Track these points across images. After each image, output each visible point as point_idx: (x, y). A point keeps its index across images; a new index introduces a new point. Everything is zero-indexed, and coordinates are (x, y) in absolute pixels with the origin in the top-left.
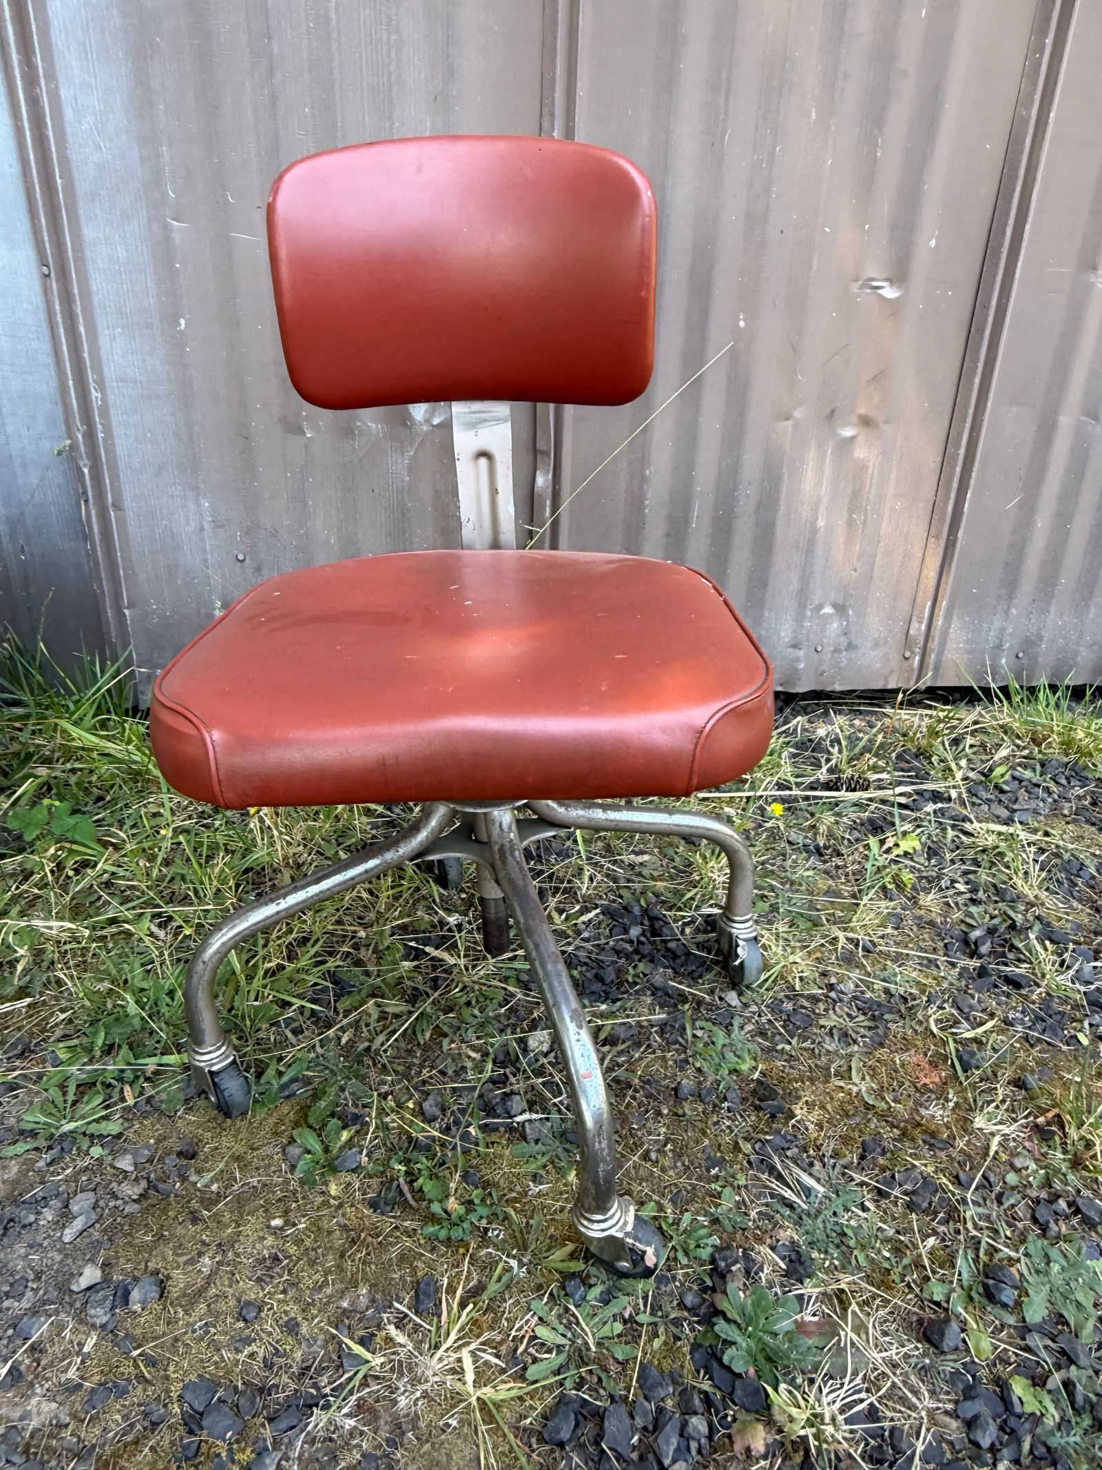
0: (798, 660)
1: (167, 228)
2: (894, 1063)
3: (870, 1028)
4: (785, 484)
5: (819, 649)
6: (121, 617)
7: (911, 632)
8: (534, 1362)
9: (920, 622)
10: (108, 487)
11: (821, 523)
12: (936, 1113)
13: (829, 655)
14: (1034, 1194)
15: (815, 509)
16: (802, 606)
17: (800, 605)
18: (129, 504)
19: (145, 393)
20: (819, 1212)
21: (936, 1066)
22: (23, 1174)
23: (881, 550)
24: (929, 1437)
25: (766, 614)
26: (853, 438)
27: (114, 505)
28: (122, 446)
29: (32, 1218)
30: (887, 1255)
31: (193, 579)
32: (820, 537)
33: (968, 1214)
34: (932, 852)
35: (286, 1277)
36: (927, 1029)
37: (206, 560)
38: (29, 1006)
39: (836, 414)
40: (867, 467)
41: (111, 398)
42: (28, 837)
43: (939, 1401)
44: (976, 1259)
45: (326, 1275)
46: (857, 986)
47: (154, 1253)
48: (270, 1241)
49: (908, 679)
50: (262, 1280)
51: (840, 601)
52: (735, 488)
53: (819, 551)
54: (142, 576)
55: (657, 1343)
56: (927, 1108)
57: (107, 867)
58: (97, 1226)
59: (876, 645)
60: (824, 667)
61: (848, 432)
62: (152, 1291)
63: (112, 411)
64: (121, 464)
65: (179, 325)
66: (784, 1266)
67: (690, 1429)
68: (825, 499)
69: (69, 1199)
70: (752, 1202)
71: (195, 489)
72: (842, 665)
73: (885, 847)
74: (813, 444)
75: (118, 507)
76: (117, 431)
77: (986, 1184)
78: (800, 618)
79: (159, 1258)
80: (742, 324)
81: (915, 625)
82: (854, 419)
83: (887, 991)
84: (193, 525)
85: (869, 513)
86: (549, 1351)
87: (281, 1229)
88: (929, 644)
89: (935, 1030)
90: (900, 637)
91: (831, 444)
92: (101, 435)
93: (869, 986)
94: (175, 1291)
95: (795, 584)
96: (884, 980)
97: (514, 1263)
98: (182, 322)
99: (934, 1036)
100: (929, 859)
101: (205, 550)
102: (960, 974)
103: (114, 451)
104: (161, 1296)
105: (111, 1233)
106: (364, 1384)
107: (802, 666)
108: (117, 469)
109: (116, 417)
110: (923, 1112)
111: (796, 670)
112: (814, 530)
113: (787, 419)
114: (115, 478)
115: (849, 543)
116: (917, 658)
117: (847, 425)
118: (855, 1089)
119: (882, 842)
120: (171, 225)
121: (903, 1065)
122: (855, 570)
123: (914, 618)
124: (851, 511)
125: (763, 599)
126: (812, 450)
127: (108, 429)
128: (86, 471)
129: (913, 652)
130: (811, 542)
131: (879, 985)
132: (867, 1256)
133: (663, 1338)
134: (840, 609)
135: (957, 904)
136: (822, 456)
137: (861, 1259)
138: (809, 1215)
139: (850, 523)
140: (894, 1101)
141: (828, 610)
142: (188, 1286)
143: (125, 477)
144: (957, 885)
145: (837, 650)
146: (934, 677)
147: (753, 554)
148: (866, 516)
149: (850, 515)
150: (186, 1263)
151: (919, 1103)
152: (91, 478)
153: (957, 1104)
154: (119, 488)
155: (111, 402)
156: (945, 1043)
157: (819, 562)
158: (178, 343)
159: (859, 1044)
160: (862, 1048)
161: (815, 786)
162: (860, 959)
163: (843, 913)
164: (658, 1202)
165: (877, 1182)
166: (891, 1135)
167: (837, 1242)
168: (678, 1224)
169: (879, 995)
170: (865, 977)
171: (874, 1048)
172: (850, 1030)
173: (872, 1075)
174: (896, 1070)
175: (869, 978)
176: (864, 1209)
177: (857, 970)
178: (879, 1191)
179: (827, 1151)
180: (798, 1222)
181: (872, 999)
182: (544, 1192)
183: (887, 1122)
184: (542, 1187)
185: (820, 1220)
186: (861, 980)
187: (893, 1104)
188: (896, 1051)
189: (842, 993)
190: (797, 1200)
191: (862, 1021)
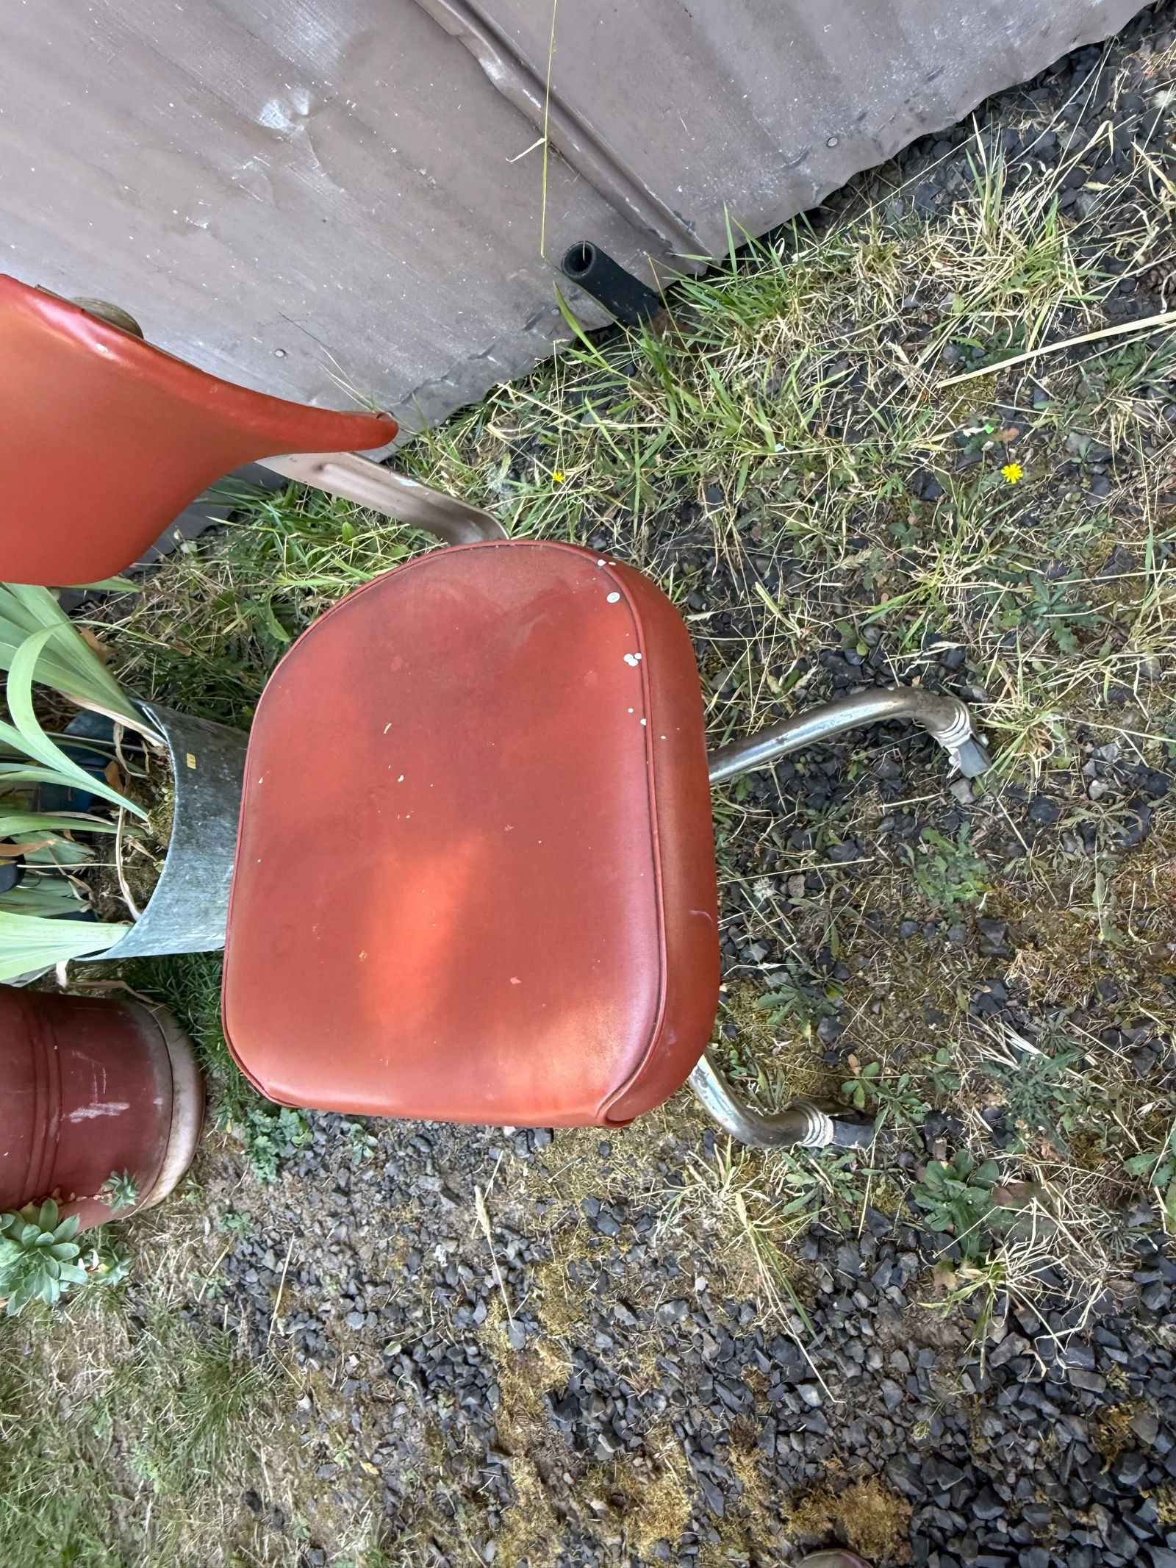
3: (1126, 821)
8: (788, 1202)
20: (1030, 1075)
24: (1102, 1294)
30: (1096, 1120)
43: (1119, 1267)
46: (1126, 745)
55: (879, 1191)
62: (546, 1137)
66: (990, 1129)
67: (901, 1265)
70: (966, 1062)
83: (1164, 748)
86: (799, 1191)
93: (1142, 743)
94: (559, 1136)
96: (1162, 731)
106: (682, 1206)
110: (1172, 947)
118: (1095, 915)
121: (1159, 879)
131: (1156, 740)
132: (1074, 1120)
133: (884, 1187)
137: (1067, 1124)
138: (1020, 1077)
140: (1139, 933)
151: (1167, 935)
159: (1109, 849)
160: (1113, 853)
161: (1125, 288)
162: (1133, 700)
163: (1126, 603)
164: (880, 1061)
165: (1101, 1038)
166: (1128, 977)
167: (1045, 1106)
168: (896, 1086)
169: (1155, 758)
170: (1138, 730)
171: (1129, 850)
172: (1102, 825)
173: (1119, 895)
174: (1150, 886)
175: (1143, 731)
176: (1084, 1066)
177: (1129, 720)
178: (1102, 1048)
179: (1052, 996)
180: (1007, 1085)
181: (1141, 764)
182: (786, 1049)
183: (1125, 960)
184: (783, 1044)
185: (1030, 1083)
186: (1132, 737)
187: (1136, 939)
188: (1155, 858)
189: (1102, 758)
190: (1010, 1063)
191: (1121, 809)
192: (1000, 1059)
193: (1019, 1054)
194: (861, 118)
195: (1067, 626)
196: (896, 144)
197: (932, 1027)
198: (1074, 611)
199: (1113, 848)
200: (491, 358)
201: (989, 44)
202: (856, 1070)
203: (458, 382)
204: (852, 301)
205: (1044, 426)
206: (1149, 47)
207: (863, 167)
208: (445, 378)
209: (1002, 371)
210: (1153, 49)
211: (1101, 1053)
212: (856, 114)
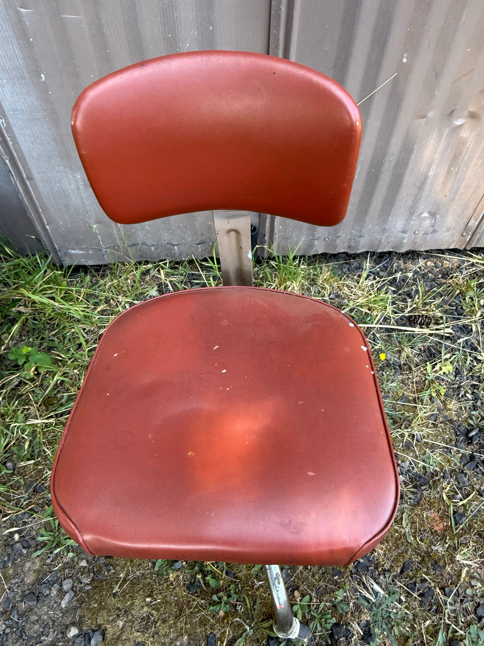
0: (404, 238)
1: (18, 12)
2: (423, 516)
3: (413, 493)
4: (414, 155)
5: (416, 232)
6: (45, 229)
7: (470, 224)
9: (476, 220)
10: (22, 170)
11: (431, 173)
12: (439, 549)
13: (421, 235)
14: (478, 600)
15: (429, 167)
16: (411, 213)
17: (410, 213)
18: (36, 176)
19: (30, 117)
20: (380, 605)
21: (442, 519)
22: (42, 566)
23: (463, 185)
25: (390, 218)
26: (461, 125)
27: (28, 178)
28: (24, 147)
29: (48, 592)
30: (408, 629)
31: (79, 210)
32: (429, 182)
33: (446, 611)
34: (457, 372)
35: (153, 629)
36: (441, 496)
37: (84, 203)
38: (34, 464)
39: (455, 113)
40: (467, 142)
41: (11, 121)
42: (20, 363)
44: (447, 636)
45: (169, 629)
46: (410, 463)
47: (99, 615)
48: (146, 609)
49: (462, 245)
50: (144, 632)
51: (433, 211)
52: (384, 156)
53: (427, 187)
54: (52, 210)
56: (435, 545)
57: (59, 378)
58: (75, 598)
59: (448, 230)
60: (418, 241)
61: (459, 122)
62: (99, 638)
63: (14, 128)
64: (27, 157)
65: (42, 78)
66: (362, 634)
68: (437, 161)
69: (62, 581)
70: (351, 597)
71: (71, 169)
72: (427, 240)
73: (434, 370)
74: (436, 130)
75: (30, 178)
76: (20, 139)
77: (457, 594)
78: (409, 220)
79: (101, 618)
80: (405, 60)
81: (472, 221)
82: (466, 113)
83: (424, 468)
84: (73, 186)
85: (461, 168)
87: (151, 602)
88: (478, 230)
89: (445, 497)
90: (462, 226)
91: (447, 130)
92: (10, 143)
93: (416, 464)
94: (109, 636)
95: (410, 202)
96: (423, 461)
97: (248, 628)
98: (43, 76)
99: (444, 501)
100: (456, 377)
101: (82, 198)
102: (461, 458)
103: (21, 150)
104: (103, 639)
105: (81, 602)
107: (405, 241)
108: (25, 159)
109: (17, 132)
110: (433, 547)
111: (402, 243)
112: (426, 177)
113: (424, 118)
114: (25, 164)
115: (445, 183)
116: (469, 237)
117: (459, 118)
118: (403, 531)
119: (433, 367)
120: (20, 11)
121: (427, 518)
122: (446, 196)
123: (473, 218)
124: (450, 166)
125: (390, 211)
126: (435, 133)
127: (14, 138)
128: (7, 161)
129: (467, 233)
130: (423, 183)
131: (421, 464)
132: (399, 629)
134: (433, 215)
135: (465, 408)
136: (440, 136)
137: (396, 631)
138: (375, 606)
139: (449, 172)
140: (421, 540)
141: (426, 215)
142: (114, 634)
143: (31, 163)
144: (467, 395)
145: (426, 233)
146: (477, 243)
147: (388, 190)
148: (459, 169)
149: (450, 168)
150: (112, 621)
151: (431, 543)
152: (12, 165)
153: (449, 546)
154: (29, 168)
155: (11, 123)
156: (449, 507)
157: (426, 192)
158: (43, 89)
159: (407, 503)
160: (409, 505)
161: (403, 318)
162: (413, 447)
163: (408, 413)
164: (310, 595)
165: (407, 587)
166: (417, 560)
167: (387, 621)
168: (318, 609)
169: (421, 470)
170: (415, 459)
171: (415, 505)
172: (404, 493)
173: (412, 523)
174: (423, 521)
175: (417, 459)
176: (400, 602)
177: (411, 454)
178: (408, 592)
179: (387, 567)
180: (370, 610)
181: (417, 472)
182: (261, 586)
183: (416, 552)
184: (260, 583)
185: (380, 609)
186: (413, 461)
187: (420, 542)
188: (425, 509)
189: (403, 467)
190: (371, 598)
191: (410, 488)
192: (367, 595)
193: (376, 594)
194: (338, 237)
195: (389, 416)
196: (339, 250)
197: (336, 578)
198: (391, 411)
199: (409, 503)
200: (176, 248)
201: (377, 237)
202: (298, 600)
203: (155, 250)
204: (311, 289)
205: (378, 349)
206: (403, 261)
207: (327, 252)
208: (153, 245)
209: (364, 327)
210: (404, 262)
211: (408, 595)
212: (338, 235)
